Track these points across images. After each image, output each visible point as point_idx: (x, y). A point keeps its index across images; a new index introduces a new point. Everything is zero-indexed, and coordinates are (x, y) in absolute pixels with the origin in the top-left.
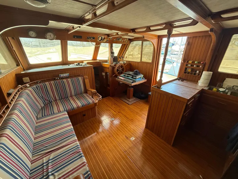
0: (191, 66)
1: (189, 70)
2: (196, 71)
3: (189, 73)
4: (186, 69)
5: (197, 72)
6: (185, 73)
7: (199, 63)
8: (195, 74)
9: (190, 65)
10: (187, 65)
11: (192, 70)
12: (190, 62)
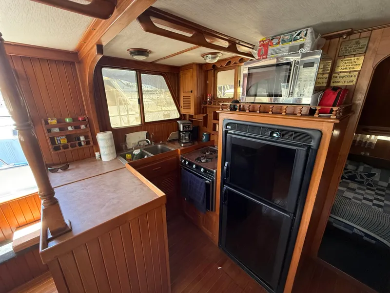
0: (61, 129)
1: (64, 141)
2: (79, 139)
3: (65, 147)
4: (52, 140)
5: (82, 138)
6: (57, 148)
7: (74, 120)
8: (80, 144)
9: (57, 130)
10: (49, 131)
11: (69, 137)
12: (53, 121)
